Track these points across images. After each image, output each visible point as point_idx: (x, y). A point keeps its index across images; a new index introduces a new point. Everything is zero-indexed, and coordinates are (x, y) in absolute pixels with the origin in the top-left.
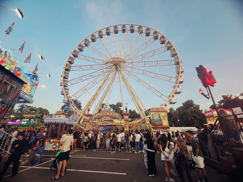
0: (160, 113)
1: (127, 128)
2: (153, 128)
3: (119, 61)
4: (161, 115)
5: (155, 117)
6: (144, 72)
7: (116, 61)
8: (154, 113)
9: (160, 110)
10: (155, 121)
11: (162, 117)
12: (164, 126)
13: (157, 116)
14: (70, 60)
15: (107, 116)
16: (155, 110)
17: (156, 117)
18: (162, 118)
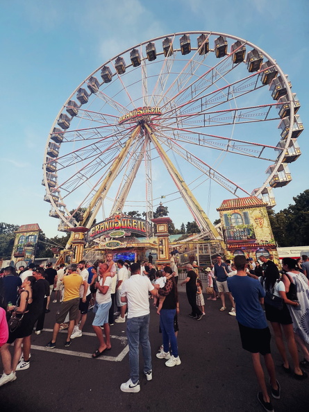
0: (246, 210)
1: (164, 253)
2: (229, 249)
3: (146, 115)
4: (250, 216)
5: (233, 221)
6: (201, 137)
7: (141, 116)
8: (230, 211)
9: (247, 203)
10: (234, 232)
11: (252, 222)
12: (261, 243)
13: (240, 220)
14: (61, 121)
15: (118, 229)
16: (232, 204)
17: (237, 222)
18: (255, 225)
